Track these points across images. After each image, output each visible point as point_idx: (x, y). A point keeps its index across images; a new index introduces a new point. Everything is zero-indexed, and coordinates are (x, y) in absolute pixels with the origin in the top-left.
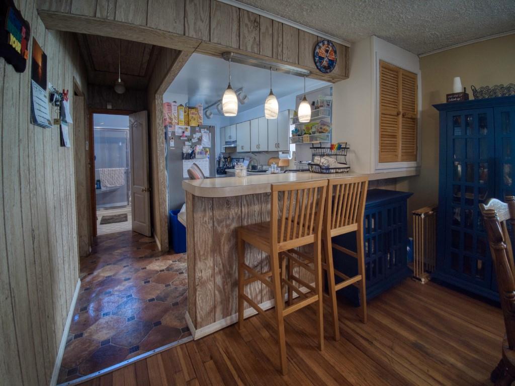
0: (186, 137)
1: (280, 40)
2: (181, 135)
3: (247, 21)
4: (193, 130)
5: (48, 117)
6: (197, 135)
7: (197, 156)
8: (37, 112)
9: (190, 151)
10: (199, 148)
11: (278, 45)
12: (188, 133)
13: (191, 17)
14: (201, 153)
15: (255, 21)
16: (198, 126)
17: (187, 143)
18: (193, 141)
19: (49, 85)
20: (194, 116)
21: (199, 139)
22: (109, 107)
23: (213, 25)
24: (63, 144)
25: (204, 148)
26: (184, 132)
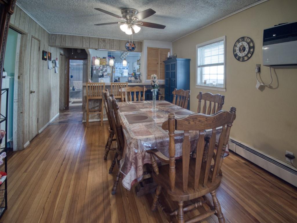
0: (100, 69)
1: (113, 44)
2: (98, 68)
3: (101, 41)
4: (104, 67)
5: (51, 67)
6: (105, 69)
7: (104, 77)
8: (49, 67)
9: (101, 75)
10: (105, 74)
11: (112, 45)
12: (101, 68)
13: (84, 42)
14: (106, 75)
15: (104, 40)
16: (106, 65)
17: (101, 72)
18: (104, 71)
19: (52, 59)
20: (104, 61)
21: (106, 70)
22: (76, 57)
23: (90, 44)
24: (55, 72)
25: (108, 74)
26: (99, 68)
